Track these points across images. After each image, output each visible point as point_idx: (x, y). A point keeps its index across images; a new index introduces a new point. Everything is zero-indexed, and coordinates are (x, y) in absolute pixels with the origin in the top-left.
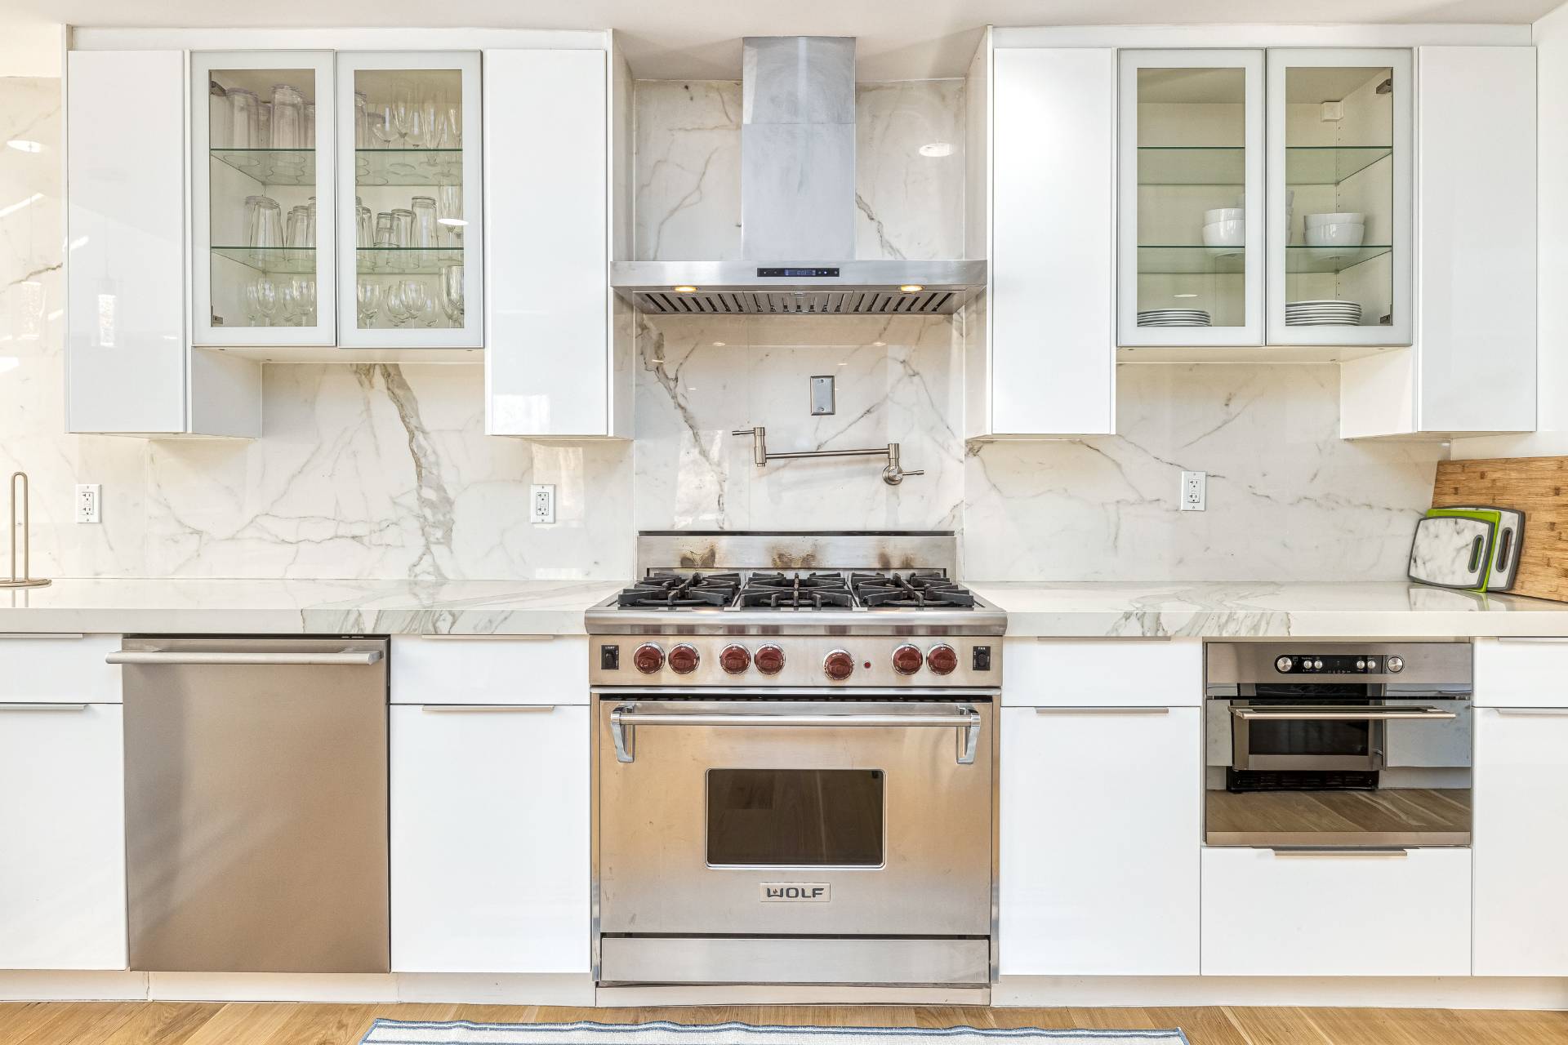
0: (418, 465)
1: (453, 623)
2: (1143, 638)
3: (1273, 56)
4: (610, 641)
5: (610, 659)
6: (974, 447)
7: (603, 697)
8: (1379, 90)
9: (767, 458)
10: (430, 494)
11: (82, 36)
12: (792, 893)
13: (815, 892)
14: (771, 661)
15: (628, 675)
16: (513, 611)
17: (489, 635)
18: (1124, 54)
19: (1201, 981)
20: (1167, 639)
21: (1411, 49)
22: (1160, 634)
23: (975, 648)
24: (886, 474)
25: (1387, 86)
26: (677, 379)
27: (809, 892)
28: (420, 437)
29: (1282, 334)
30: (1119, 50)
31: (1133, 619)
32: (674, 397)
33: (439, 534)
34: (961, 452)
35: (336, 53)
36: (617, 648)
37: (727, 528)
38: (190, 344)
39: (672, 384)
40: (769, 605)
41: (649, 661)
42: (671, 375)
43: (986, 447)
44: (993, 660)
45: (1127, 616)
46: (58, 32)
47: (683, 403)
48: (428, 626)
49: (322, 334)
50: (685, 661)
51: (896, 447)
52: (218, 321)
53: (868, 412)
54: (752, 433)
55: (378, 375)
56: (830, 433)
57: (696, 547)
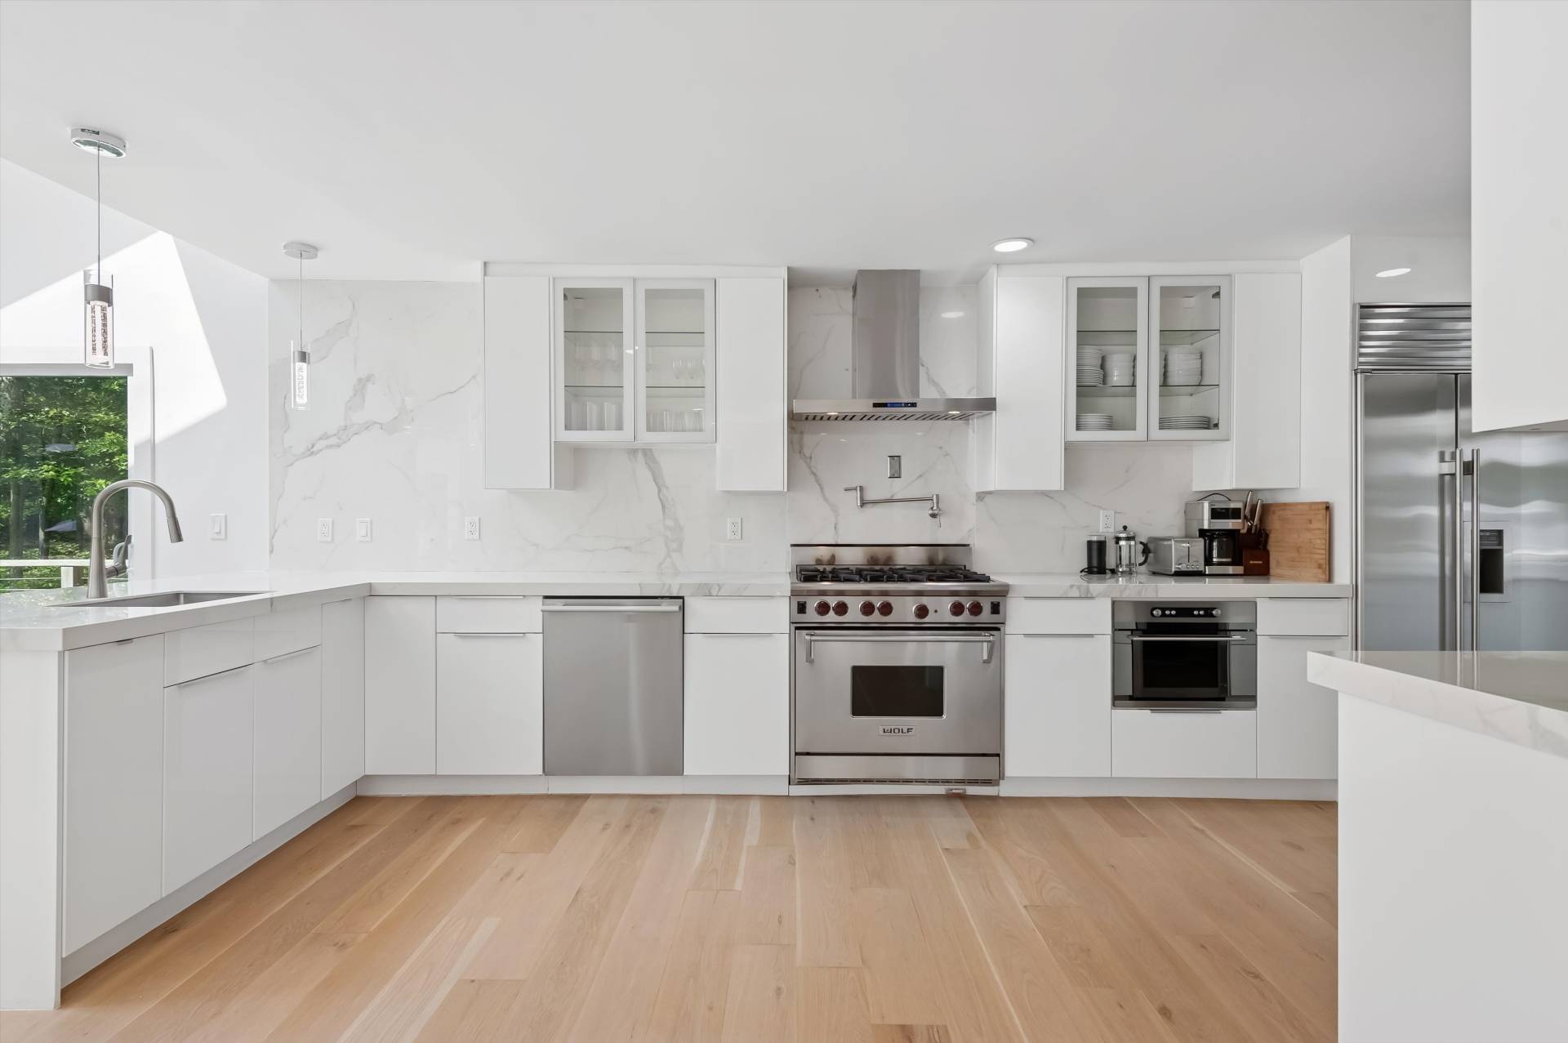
0: (663, 507)
1: (719, 590)
2: (1080, 598)
3: (1153, 281)
4: (802, 599)
5: (802, 608)
6: (981, 496)
7: (797, 628)
8: (1214, 296)
9: (863, 504)
10: (670, 523)
11: (490, 268)
12: (896, 731)
13: (909, 730)
14: (886, 609)
15: (812, 616)
16: (749, 584)
17: (738, 595)
18: (1070, 280)
19: (1111, 780)
20: (1092, 598)
21: (1230, 275)
22: (1089, 596)
23: (992, 603)
24: (930, 512)
25: (1217, 295)
26: (811, 458)
27: (905, 730)
28: (664, 491)
29: (1157, 434)
30: (1068, 278)
31: (1075, 588)
32: (810, 468)
33: (675, 545)
34: (974, 499)
35: (635, 280)
36: (805, 602)
37: (840, 543)
38: (553, 440)
39: (808, 460)
40: (882, 581)
41: (823, 609)
42: (808, 455)
43: (988, 496)
44: (1001, 608)
45: (1072, 586)
46: (479, 266)
47: (815, 471)
48: (706, 591)
49: (626, 435)
50: (842, 609)
51: (937, 496)
52: (568, 427)
53: (921, 476)
54: (856, 489)
55: (640, 455)
56: (898, 488)
57: (824, 553)
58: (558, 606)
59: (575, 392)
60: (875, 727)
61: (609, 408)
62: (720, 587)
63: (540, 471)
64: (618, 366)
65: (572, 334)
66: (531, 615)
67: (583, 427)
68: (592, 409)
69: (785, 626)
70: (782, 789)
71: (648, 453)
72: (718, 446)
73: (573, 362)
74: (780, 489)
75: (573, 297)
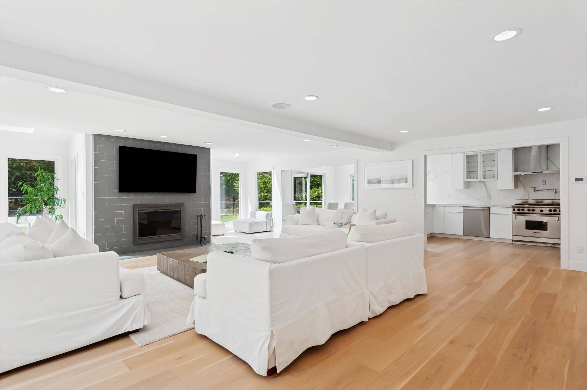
0: (487, 192)
4: (515, 208)
5: (514, 210)
7: (514, 213)
9: (535, 191)
10: (488, 195)
12: (536, 233)
13: (539, 233)
14: (533, 210)
15: (516, 211)
17: (501, 207)
23: (559, 210)
24: (553, 192)
28: (487, 188)
32: (521, 184)
35: (480, 153)
37: (529, 199)
38: (464, 181)
40: (536, 205)
41: (519, 210)
42: (521, 181)
47: (523, 184)
48: (494, 206)
49: (479, 180)
50: (523, 210)
51: (555, 189)
52: (467, 179)
53: (551, 185)
54: (533, 188)
55: (482, 183)
56: (545, 187)
57: (525, 201)
58: (466, 208)
59: (468, 172)
60: (530, 232)
61: (475, 175)
62: (497, 206)
63: (462, 186)
64: (477, 167)
65: (468, 163)
66: (461, 210)
67: (470, 178)
68: (472, 175)
69: (511, 213)
70: (511, 242)
71: (483, 182)
72: (498, 181)
73: (468, 167)
74: (512, 188)
75: (468, 157)
